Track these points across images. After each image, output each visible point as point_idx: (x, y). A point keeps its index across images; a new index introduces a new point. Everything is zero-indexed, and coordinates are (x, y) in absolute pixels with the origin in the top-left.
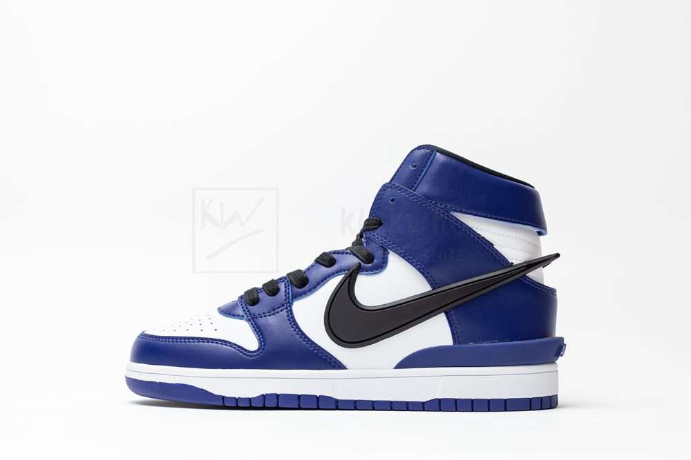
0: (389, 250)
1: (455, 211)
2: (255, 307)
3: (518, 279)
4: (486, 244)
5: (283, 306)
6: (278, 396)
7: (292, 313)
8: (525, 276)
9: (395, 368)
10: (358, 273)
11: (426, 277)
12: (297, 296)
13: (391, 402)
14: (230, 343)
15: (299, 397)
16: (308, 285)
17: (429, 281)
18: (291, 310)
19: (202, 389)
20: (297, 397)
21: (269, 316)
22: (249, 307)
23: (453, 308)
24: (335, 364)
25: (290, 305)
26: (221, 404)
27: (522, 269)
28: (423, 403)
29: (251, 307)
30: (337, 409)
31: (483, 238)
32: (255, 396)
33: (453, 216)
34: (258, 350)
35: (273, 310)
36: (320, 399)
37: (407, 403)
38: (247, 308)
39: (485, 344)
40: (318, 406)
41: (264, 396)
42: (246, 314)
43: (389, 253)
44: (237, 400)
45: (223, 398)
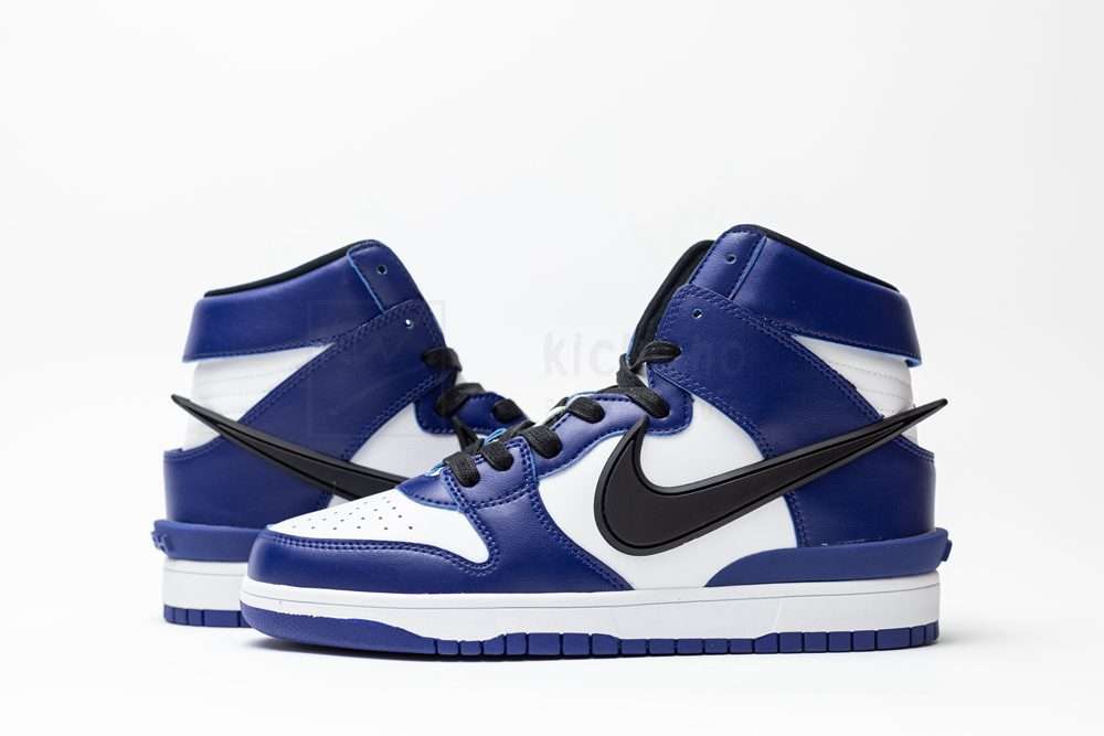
0: (694, 396)
1: (800, 333)
2: (474, 488)
3: (891, 441)
4: (845, 387)
5: (522, 486)
6: (527, 636)
7: (539, 499)
8: (901, 436)
9: (706, 586)
10: (645, 432)
11: (756, 441)
12: (544, 470)
13: (703, 641)
14: (439, 549)
15: (561, 637)
16: (562, 453)
17: (760, 447)
18: (537, 494)
19: (397, 629)
20: (558, 638)
21: (501, 503)
22: (462, 488)
23: (796, 490)
24: (615, 582)
25: (535, 485)
26: (433, 652)
27: (897, 426)
28: (753, 641)
29: (467, 489)
30: (620, 655)
31: (841, 376)
32: (489, 638)
33: (795, 341)
34: (488, 562)
35: (505, 494)
36: (594, 639)
37: (729, 641)
38: (459, 491)
39: (846, 546)
40: (591, 650)
41: (505, 638)
42: (459, 500)
43: (693, 401)
44: (459, 645)
45: (436, 642)
